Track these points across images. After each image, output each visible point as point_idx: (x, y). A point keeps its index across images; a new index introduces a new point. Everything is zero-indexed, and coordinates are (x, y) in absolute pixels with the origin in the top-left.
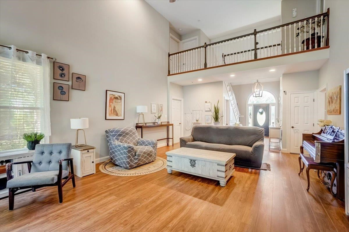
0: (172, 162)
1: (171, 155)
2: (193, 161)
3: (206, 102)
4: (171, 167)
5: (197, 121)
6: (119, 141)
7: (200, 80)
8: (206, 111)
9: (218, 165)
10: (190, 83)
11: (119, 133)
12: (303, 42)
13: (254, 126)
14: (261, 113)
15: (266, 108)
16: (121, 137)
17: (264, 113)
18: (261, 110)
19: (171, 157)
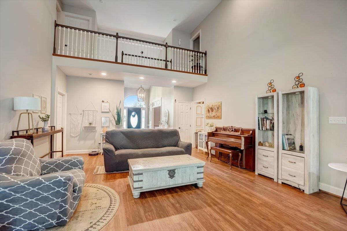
0: (142, 181)
1: (141, 172)
2: (172, 171)
3: (103, 101)
4: (142, 187)
5: (90, 124)
6: (13, 175)
7: (104, 74)
8: (102, 112)
9: (198, 167)
10: (85, 74)
11: (8, 156)
12: (192, 67)
13: (128, 128)
14: (134, 116)
15: (138, 111)
16: (14, 165)
17: (136, 116)
18: (133, 113)
19: (142, 174)
